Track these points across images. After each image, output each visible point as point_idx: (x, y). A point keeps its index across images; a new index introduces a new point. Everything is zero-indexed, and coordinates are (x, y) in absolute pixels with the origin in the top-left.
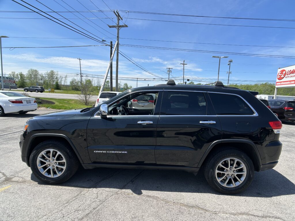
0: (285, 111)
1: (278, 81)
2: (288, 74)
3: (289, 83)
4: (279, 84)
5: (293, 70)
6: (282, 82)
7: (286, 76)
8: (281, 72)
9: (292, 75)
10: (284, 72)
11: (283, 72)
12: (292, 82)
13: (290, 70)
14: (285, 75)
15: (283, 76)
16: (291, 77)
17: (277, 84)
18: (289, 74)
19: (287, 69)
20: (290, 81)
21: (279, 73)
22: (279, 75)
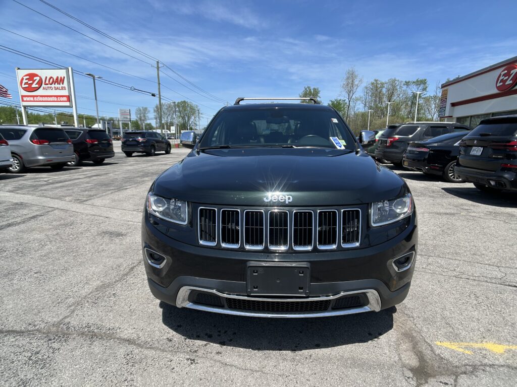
0: (89, 146)
1: (23, 92)
2: (47, 82)
3: (55, 99)
4: (31, 99)
5: (58, 77)
6: (36, 96)
7: (43, 86)
8: (28, 77)
9: (56, 85)
10: (37, 79)
11: (35, 78)
12: (62, 99)
13: (51, 78)
14: (40, 83)
15: (37, 86)
16: (57, 89)
17: (25, 99)
18: (51, 84)
20: (57, 96)
21: (22, 79)
22: (25, 81)
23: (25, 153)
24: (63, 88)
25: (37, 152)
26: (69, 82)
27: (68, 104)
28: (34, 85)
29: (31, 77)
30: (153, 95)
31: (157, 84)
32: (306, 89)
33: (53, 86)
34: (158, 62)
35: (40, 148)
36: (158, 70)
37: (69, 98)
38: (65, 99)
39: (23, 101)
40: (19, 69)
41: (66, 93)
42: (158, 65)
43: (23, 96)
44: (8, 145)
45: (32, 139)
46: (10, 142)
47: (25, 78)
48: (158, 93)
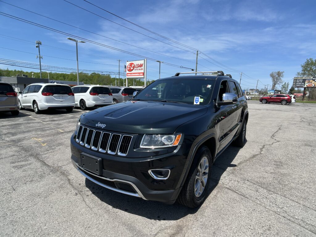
1: (128, 72)
2: (136, 67)
3: (138, 74)
4: (130, 75)
5: (141, 64)
6: (132, 73)
7: (135, 68)
9: (140, 68)
10: (133, 65)
11: (132, 65)
13: (138, 64)
14: (134, 67)
15: (133, 69)
16: (139, 69)
17: (128, 75)
19: (136, 63)
20: (139, 73)
21: (128, 66)
22: (129, 67)
23: (119, 99)
24: (142, 69)
25: (123, 99)
26: (144, 66)
27: (143, 77)
28: (132, 69)
29: (131, 64)
30: (193, 70)
31: (196, 64)
32: (308, 61)
33: (138, 68)
34: (198, 51)
35: (125, 97)
36: (197, 56)
37: (144, 73)
38: (142, 74)
39: (127, 76)
40: (127, 61)
41: (142, 71)
42: (197, 53)
43: (127, 74)
44: (112, 95)
45: (122, 93)
46: (113, 94)
47: (129, 65)
48: (195, 69)
